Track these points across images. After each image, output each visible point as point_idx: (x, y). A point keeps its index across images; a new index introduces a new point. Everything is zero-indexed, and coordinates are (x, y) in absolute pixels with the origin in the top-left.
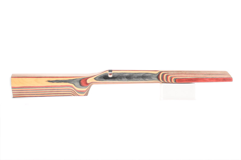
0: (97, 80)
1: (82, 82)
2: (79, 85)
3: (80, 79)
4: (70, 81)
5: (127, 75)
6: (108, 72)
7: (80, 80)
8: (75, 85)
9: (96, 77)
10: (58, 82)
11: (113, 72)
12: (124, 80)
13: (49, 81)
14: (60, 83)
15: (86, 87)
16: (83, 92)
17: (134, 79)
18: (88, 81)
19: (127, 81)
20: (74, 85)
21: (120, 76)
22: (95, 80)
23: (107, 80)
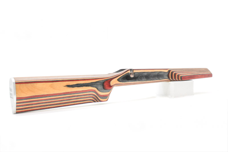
0: (120, 81)
1: (105, 84)
2: (102, 89)
3: (103, 81)
4: (93, 85)
5: (145, 74)
6: (129, 72)
7: (104, 83)
8: (99, 89)
9: (119, 78)
10: (79, 87)
11: (135, 71)
12: (143, 80)
13: (68, 86)
14: (81, 87)
15: (109, 90)
16: (106, 97)
17: (151, 78)
18: (112, 83)
19: (146, 81)
20: (97, 89)
21: (141, 75)
22: (118, 82)
23: (130, 81)
